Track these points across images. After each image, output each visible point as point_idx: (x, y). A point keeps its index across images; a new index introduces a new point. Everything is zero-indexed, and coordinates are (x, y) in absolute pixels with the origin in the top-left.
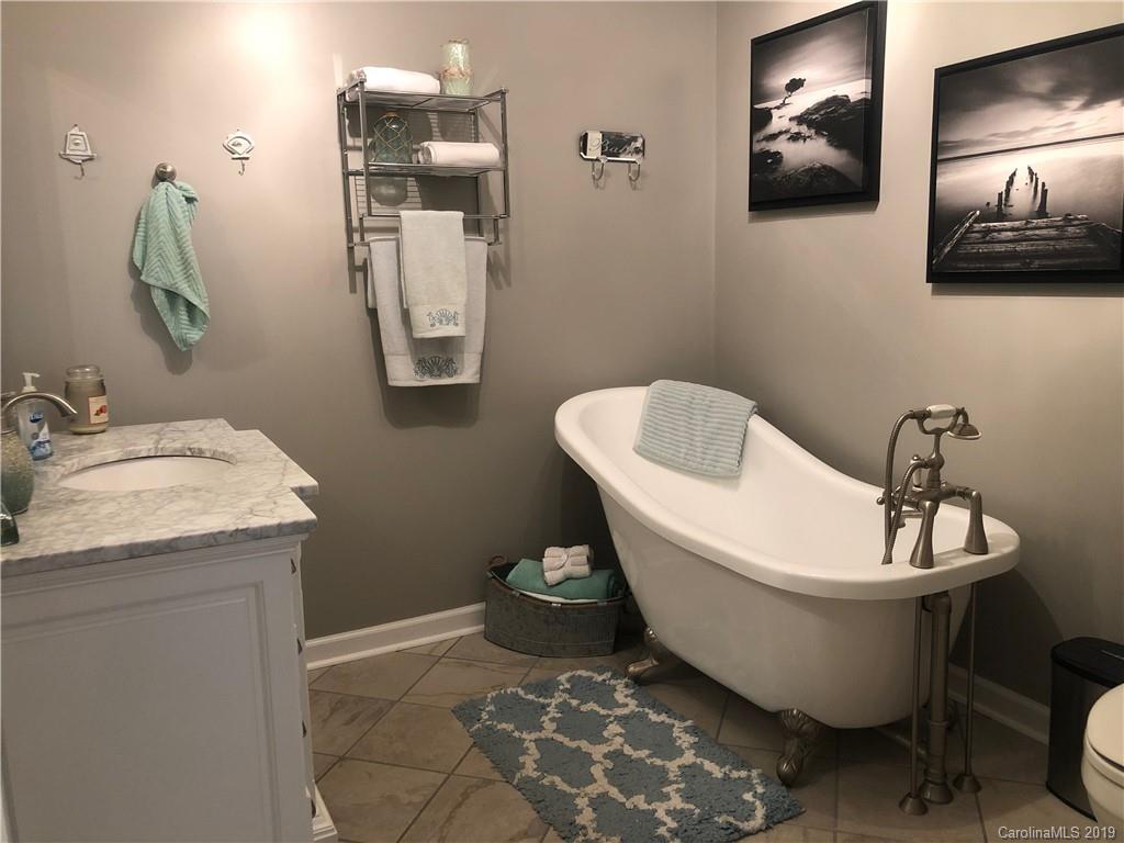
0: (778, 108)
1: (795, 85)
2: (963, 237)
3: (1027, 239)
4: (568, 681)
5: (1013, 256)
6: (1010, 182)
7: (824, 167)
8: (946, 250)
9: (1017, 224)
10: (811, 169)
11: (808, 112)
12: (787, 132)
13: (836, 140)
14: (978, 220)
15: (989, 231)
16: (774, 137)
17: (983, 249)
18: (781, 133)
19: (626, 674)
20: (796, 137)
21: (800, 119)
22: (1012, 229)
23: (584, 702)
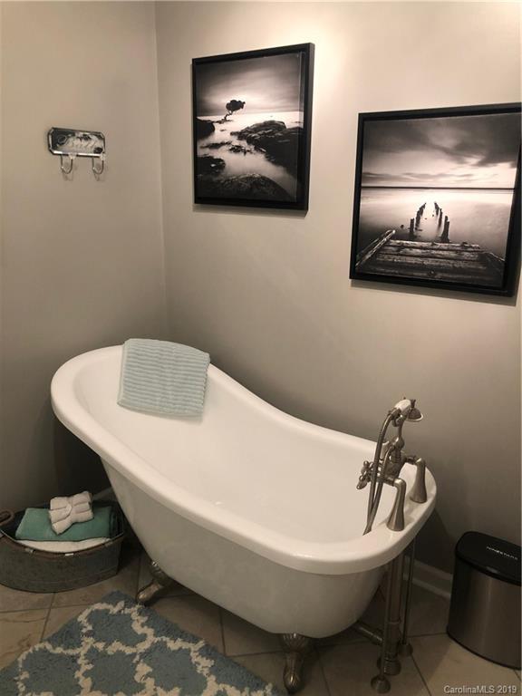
0: (220, 122)
1: (235, 106)
2: (381, 249)
3: (433, 257)
4: (90, 619)
5: (421, 268)
6: (420, 212)
7: (263, 178)
8: (368, 257)
9: (425, 244)
10: (251, 178)
11: (248, 130)
12: (228, 143)
13: (274, 154)
14: (393, 237)
15: (402, 247)
16: (216, 146)
17: (397, 259)
18: (223, 144)
19: (136, 601)
20: (237, 150)
21: (240, 135)
22: (421, 248)
23: (109, 643)
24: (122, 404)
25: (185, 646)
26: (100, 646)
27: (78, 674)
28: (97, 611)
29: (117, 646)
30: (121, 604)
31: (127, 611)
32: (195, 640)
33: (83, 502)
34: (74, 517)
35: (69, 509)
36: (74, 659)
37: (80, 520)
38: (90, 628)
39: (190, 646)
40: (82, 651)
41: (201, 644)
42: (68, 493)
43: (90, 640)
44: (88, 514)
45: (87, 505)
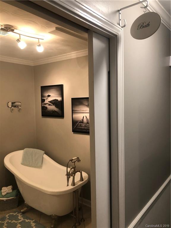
0: (46, 99)
1: (49, 96)
2: (77, 125)
3: (86, 127)
4: (8, 216)
5: (85, 129)
6: (83, 118)
7: (55, 111)
8: (75, 127)
9: (85, 124)
10: (52, 111)
11: (51, 101)
12: (48, 104)
13: (56, 106)
14: (79, 123)
15: (81, 125)
16: (46, 104)
17: (80, 127)
18: (47, 104)
19: (20, 212)
20: (49, 105)
21: (50, 102)
22: (84, 125)
23: (12, 221)
24: (22, 164)
25: (30, 221)
26: (10, 221)
27: (4, 226)
28: (11, 215)
29: (14, 221)
30: (17, 213)
31: (18, 214)
32: (33, 220)
33: (10, 188)
34: (7, 191)
35: (6, 190)
36: (3, 223)
37: (9, 192)
38: (8, 218)
39: (31, 221)
40: (5, 222)
41: (34, 220)
42: (7, 186)
43: (8, 220)
44: (11, 191)
45: (11, 189)
